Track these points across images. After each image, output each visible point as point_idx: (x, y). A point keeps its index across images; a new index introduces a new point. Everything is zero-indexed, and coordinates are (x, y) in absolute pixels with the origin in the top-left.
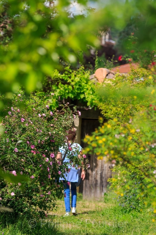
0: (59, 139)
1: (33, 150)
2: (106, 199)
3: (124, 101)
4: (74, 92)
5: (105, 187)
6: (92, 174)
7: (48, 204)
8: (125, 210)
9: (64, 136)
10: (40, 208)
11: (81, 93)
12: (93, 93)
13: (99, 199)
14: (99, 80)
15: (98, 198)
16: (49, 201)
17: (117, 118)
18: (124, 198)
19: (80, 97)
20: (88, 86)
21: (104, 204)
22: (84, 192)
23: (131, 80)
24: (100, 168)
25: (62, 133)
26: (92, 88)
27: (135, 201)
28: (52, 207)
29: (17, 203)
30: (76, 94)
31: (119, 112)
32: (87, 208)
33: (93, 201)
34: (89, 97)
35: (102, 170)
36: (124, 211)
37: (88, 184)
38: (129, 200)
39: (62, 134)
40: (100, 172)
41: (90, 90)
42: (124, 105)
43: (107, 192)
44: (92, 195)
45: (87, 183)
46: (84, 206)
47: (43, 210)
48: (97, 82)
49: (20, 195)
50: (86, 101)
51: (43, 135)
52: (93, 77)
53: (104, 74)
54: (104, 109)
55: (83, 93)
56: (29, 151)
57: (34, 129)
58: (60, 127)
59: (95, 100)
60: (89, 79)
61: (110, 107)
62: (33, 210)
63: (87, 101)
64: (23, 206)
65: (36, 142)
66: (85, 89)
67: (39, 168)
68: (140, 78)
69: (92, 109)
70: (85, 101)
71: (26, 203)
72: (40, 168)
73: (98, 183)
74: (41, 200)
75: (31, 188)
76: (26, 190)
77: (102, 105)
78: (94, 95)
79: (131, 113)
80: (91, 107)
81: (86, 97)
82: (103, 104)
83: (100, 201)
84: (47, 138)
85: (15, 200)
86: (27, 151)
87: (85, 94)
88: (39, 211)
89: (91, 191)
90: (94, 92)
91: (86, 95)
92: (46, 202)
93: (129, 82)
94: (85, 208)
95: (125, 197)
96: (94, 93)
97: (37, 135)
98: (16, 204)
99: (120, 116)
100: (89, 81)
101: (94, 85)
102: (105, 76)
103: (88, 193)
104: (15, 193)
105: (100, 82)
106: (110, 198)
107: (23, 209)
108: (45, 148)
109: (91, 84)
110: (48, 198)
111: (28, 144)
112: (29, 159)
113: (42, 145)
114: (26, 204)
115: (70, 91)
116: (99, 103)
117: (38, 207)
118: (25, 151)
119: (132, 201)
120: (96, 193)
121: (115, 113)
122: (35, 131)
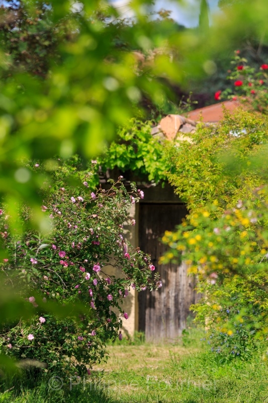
0: (107, 238)
1: (63, 260)
2: (185, 340)
3: (214, 170)
4: (125, 158)
5: (183, 321)
6: (160, 298)
7: (91, 352)
8: (222, 359)
9: (115, 234)
10: (79, 359)
11: (137, 159)
12: (157, 159)
13: (174, 341)
14: (167, 135)
15: (172, 339)
16: (93, 348)
17: (204, 200)
18: (219, 338)
19: (136, 166)
20: (149, 147)
21: (183, 349)
22: (147, 330)
23: (225, 134)
24: (174, 287)
25: (112, 228)
26: (156, 151)
27: (239, 342)
28: (99, 357)
29: (37, 352)
30: (129, 160)
31: (206, 189)
32: (154, 356)
33: (163, 345)
34: (151, 166)
35: (178, 291)
36: (220, 360)
37: (154, 315)
38: (228, 340)
39: (113, 230)
40: (174, 294)
41: (153, 153)
42: (215, 177)
43: (187, 328)
44: (162, 334)
45: (152, 314)
46: (149, 354)
47: (84, 362)
48: (165, 140)
49: (43, 339)
50: (147, 172)
51: (79, 234)
52: (157, 131)
53: (176, 125)
54: (179, 185)
55: (141, 159)
56: (56, 262)
57: (63, 223)
58: (109, 219)
59: (162, 171)
60: (150, 135)
61: (190, 182)
62: (67, 364)
63: (149, 171)
64: (48, 356)
65: (68, 247)
66: (144, 151)
67: (75, 291)
68: (240, 130)
69: (157, 186)
70: (144, 171)
71: (54, 352)
72: (77, 290)
73: (171, 312)
74: (79, 345)
75: (61, 325)
76: (53, 329)
77: (176, 178)
78: (160, 162)
79: (227, 191)
80: (154, 182)
81: (146, 166)
82: (177, 176)
83: (176, 344)
84: (86, 238)
85: (34, 348)
86: (53, 262)
87: (145, 160)
88: (76, 365)
89: (159, 327)
90: (159, 156)
91: (146, 162)
92: (88, 349)
93: (221, 137)
94: (151, 356)
95: (222, 337)
96: (160, 158)
97: (70, 233)
98: (36, 354)
99: (209, 197)
100: (150, 137)
101: (160, 145)
102: (177, 128)
103: (155, 331)
104: (35, 336)
105: (170, 139)
106: (193, 338)
107: (49, 362)
108: (83, 255)
109: (154, 144)
110: (91, 342)
111: (53, 250)
112: (57, 276)
113: (79, 250)
114: (54, 354)
115: (118, 156)
116: (171, 175)
117: (73, 358)
118: (50, 263)
119: (234, 343)
120: (167, 331)
121: (199, 192)
122: (65, 228)
